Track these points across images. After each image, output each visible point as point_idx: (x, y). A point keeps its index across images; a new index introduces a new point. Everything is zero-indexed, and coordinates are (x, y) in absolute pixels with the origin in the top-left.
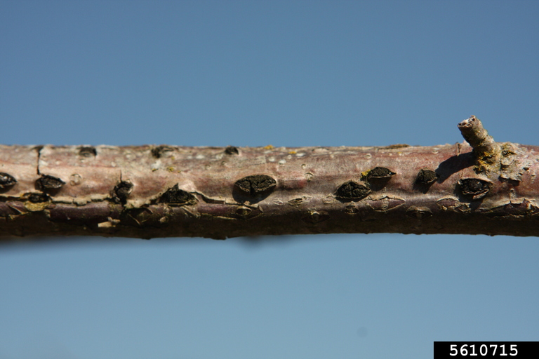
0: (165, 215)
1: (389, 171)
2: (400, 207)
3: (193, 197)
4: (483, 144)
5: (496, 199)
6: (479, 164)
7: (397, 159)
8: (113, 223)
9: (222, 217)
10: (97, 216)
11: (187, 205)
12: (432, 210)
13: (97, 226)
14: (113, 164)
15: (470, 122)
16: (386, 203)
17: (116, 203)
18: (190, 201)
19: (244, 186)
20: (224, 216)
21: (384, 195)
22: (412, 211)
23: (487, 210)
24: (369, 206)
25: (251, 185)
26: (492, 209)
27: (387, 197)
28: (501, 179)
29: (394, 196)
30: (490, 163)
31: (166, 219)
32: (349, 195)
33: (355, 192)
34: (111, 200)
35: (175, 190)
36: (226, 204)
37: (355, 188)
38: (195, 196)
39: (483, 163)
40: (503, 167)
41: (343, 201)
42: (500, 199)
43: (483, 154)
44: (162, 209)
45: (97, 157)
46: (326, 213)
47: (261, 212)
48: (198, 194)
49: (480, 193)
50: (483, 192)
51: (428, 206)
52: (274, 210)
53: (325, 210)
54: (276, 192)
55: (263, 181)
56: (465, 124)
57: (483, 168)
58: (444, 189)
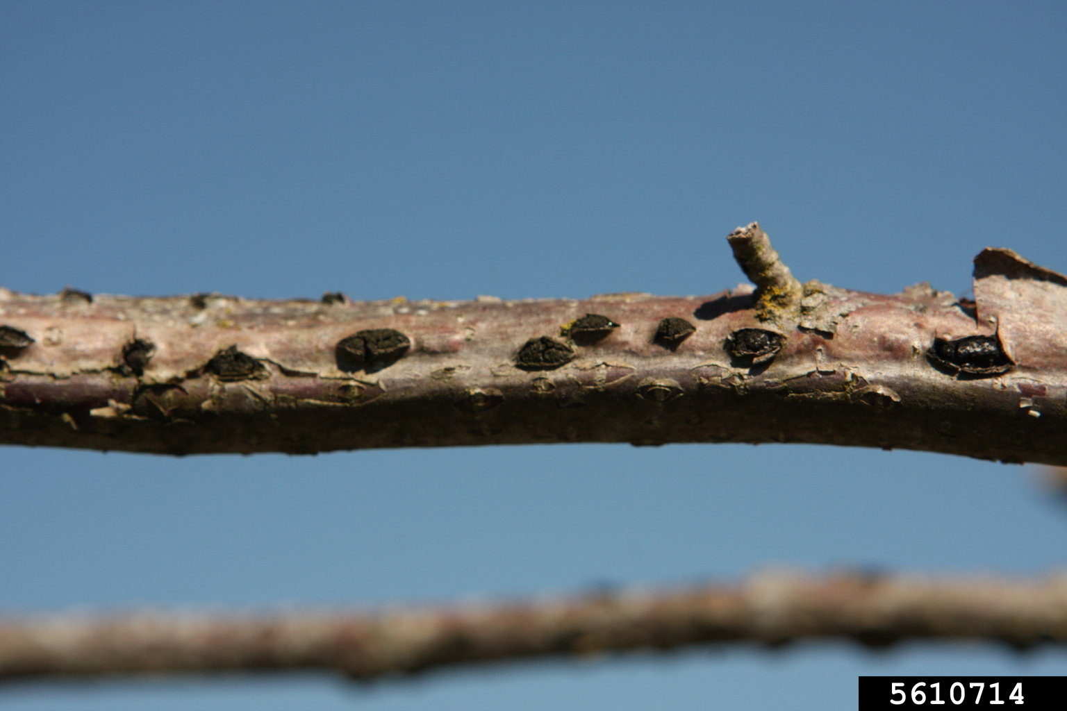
0: (212, 397)
1: (608, 321)
2: (626, 381)
3: (262, 366)
4: (770, 273)
5: (791, 364)
6: (763, 307)
7: (623, 307)
8: (117, 410)
9: (312, 401)
10: (88, 397)
11: (251, 379)
12: (682, 385)
13: (89, 413)
14: (121, 316)
15: (749, 230)
16: (602, 374)
17: (125, 376)
18: (256, 373)
19: (355, 347)
20: (316, 398)
21: (599, 361)
22: (647, 387)
23: (777, 383)
24: (573, 379)
25: (365, 346)
26: (785, 381)
27: (604, 363)
28: (802, 329)
29: (617, 361)
30: (783, 305)
31: (214, 404)
32: (537, 360)
33: (549, 353)
34: (117, 371)
35: (230, 353)
36: (322, 378)
37: (547, 348)
38: (267, 366)
39: (770, 306)
40: (804, 310)
41: (528, 369)
42: (798, 363)
43: (771, 291)
44: (206, 387)
45: (94, 306)
46: (498, 393)
47: (383, 391)
48: (270, 362)
49: (764, 354)
50: (771, 351)
51: (675, 377)
52: (406, 389)
53: (496, 387)
54: (410, 359)
55: (388, 338)
56: (739, 233)
57: (770, 312)
58: (704, 350)
